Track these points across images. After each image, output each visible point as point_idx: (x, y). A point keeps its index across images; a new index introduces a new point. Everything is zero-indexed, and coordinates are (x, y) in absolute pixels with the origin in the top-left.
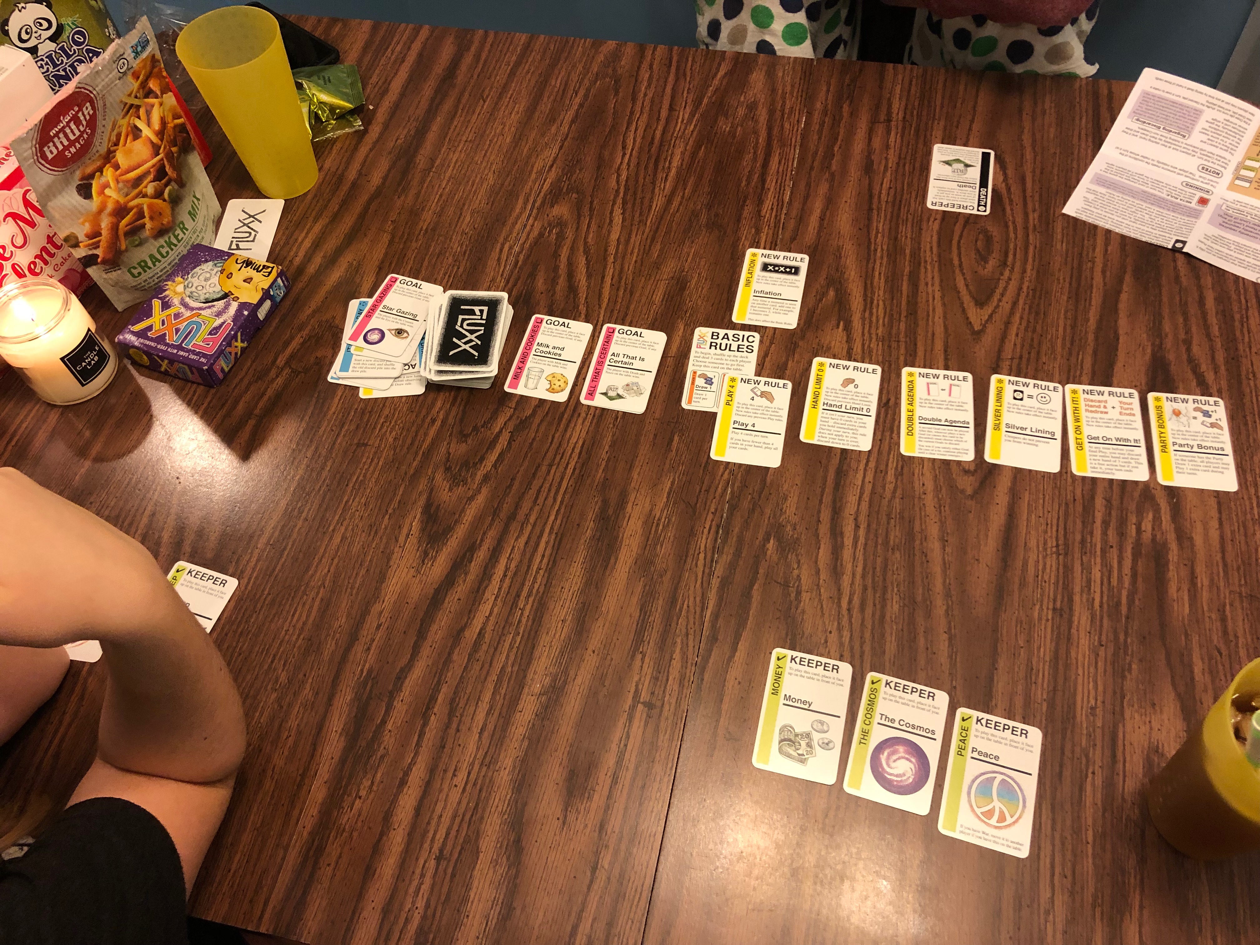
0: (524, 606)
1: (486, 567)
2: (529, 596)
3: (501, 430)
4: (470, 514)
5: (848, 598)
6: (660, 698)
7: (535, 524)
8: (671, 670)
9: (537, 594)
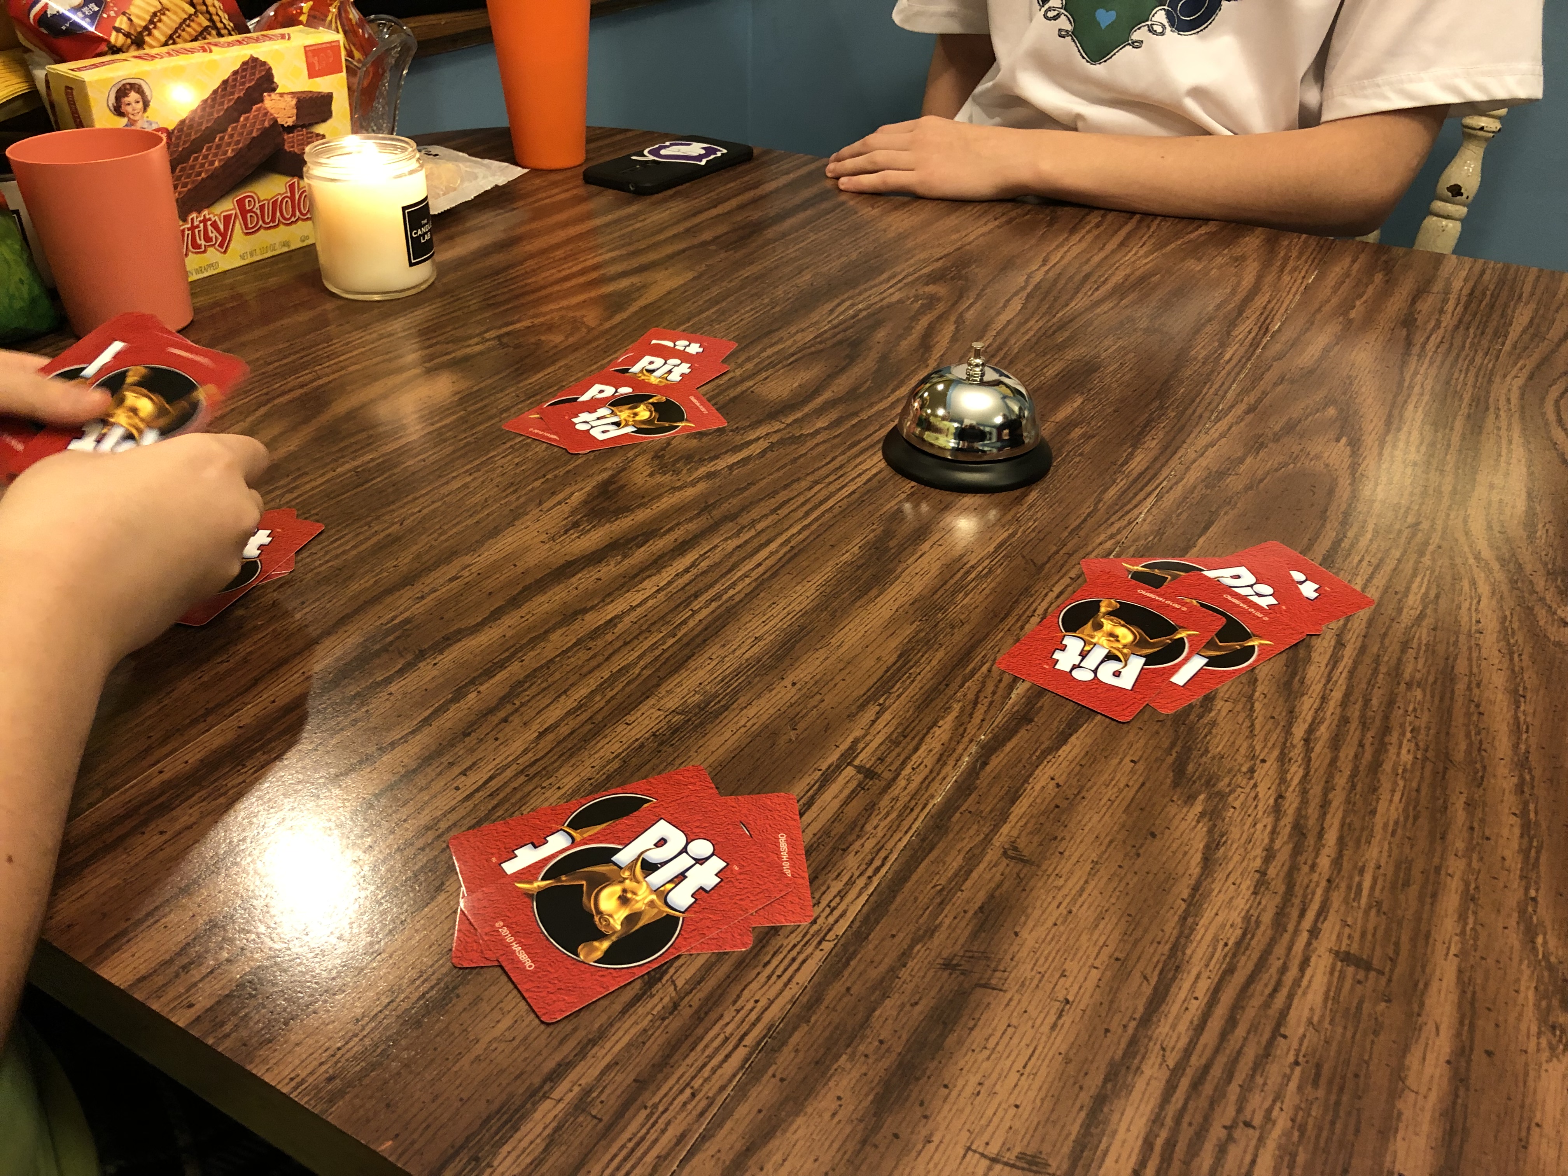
0: (701, 608)
1: (661, 557)
2: (712, 600)
3: (759, 438)
4: (666, 502)
5: (1307, 726)
6: (893, 768)
7: (763, 531)
8: (928, 739)
9: (727, 601)
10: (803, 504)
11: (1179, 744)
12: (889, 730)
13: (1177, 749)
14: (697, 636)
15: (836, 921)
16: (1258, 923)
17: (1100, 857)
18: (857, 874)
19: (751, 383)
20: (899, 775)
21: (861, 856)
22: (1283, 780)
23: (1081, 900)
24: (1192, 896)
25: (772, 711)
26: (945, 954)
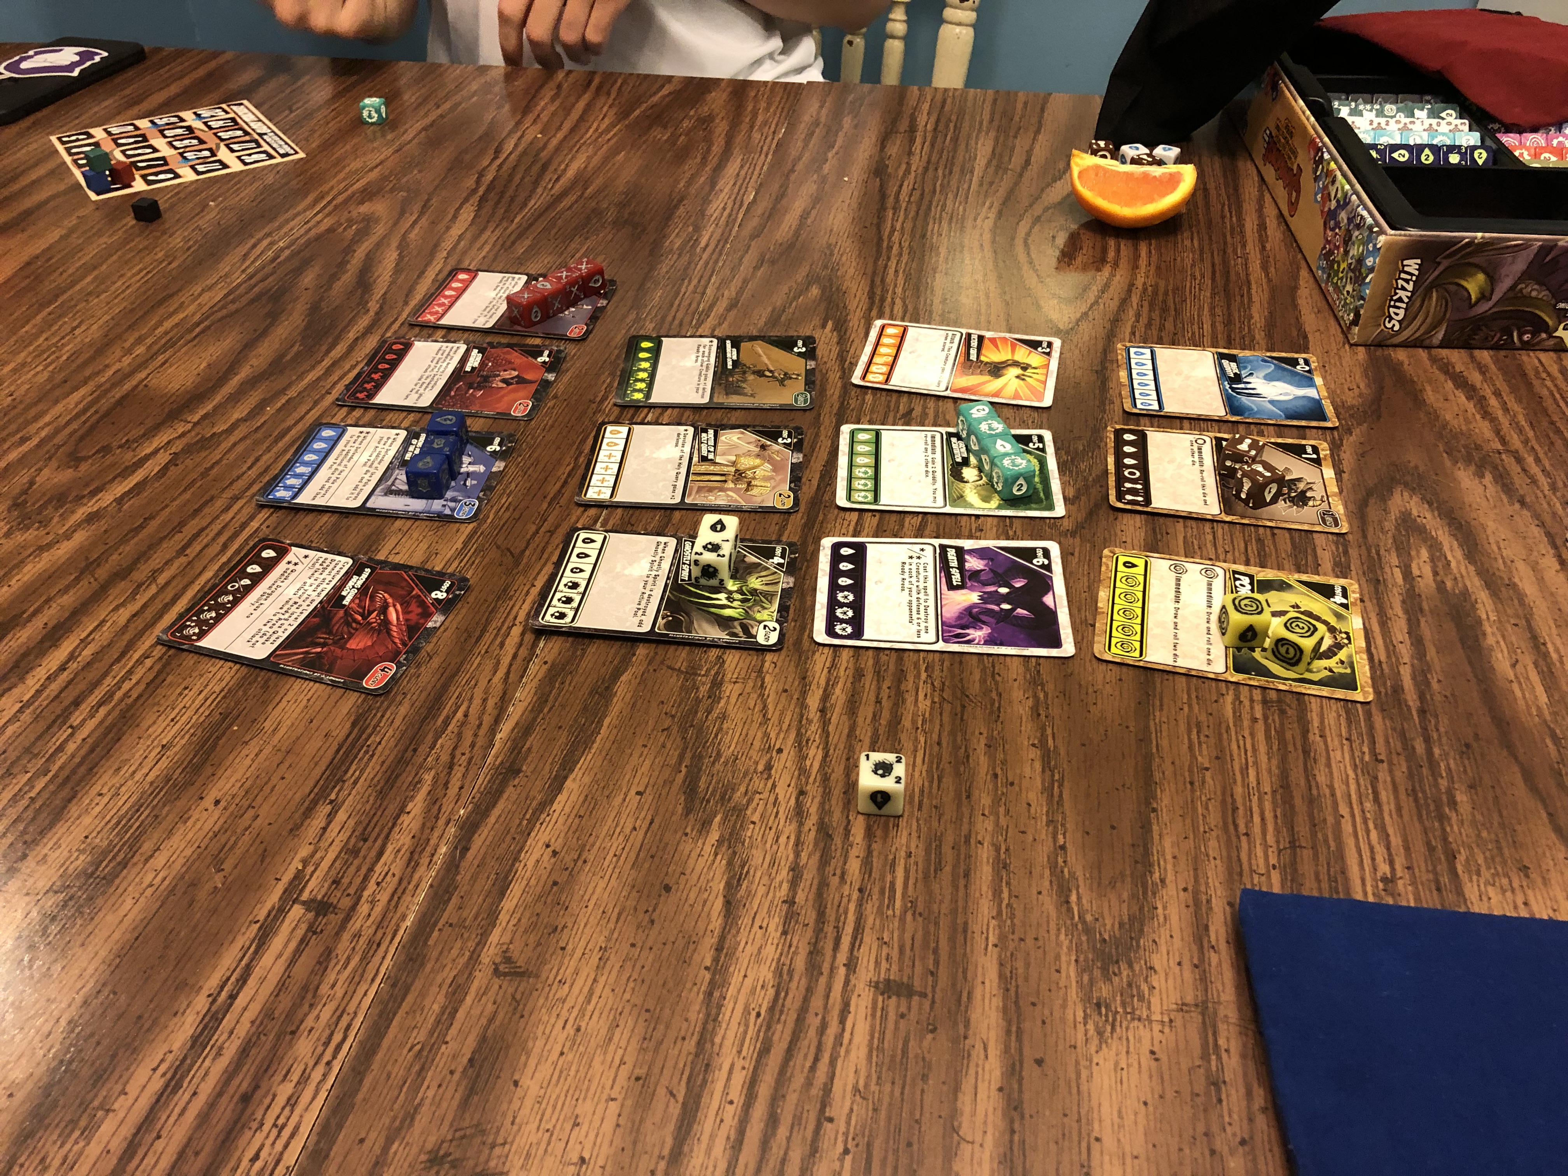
0: (84, 721)
1: (25, 655)
2: (100, 704)
3: (156, 451)
4: (30, 571)
5: (821, 692)
6: (351, 891)
7: (167, 584)
8: (395, 835)
9: (121, 700)
10: (219, 533)
11: (688, 755)
12: (344, 836)
13: (687, 761)
14: (80, 764)
15: (286, 1146)
16: (791, 972)
17: (608, 939)
18: (311, 1064)
19: (143, 375)
20: (360, 897)
21: (315, 1035)
22: (803, 771)
23: (590, 1008)
24: (716, 960)
25: (188, 852)
26: (429, 1146)
